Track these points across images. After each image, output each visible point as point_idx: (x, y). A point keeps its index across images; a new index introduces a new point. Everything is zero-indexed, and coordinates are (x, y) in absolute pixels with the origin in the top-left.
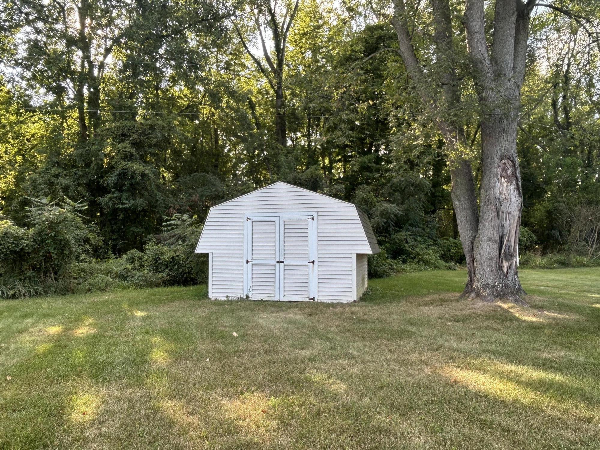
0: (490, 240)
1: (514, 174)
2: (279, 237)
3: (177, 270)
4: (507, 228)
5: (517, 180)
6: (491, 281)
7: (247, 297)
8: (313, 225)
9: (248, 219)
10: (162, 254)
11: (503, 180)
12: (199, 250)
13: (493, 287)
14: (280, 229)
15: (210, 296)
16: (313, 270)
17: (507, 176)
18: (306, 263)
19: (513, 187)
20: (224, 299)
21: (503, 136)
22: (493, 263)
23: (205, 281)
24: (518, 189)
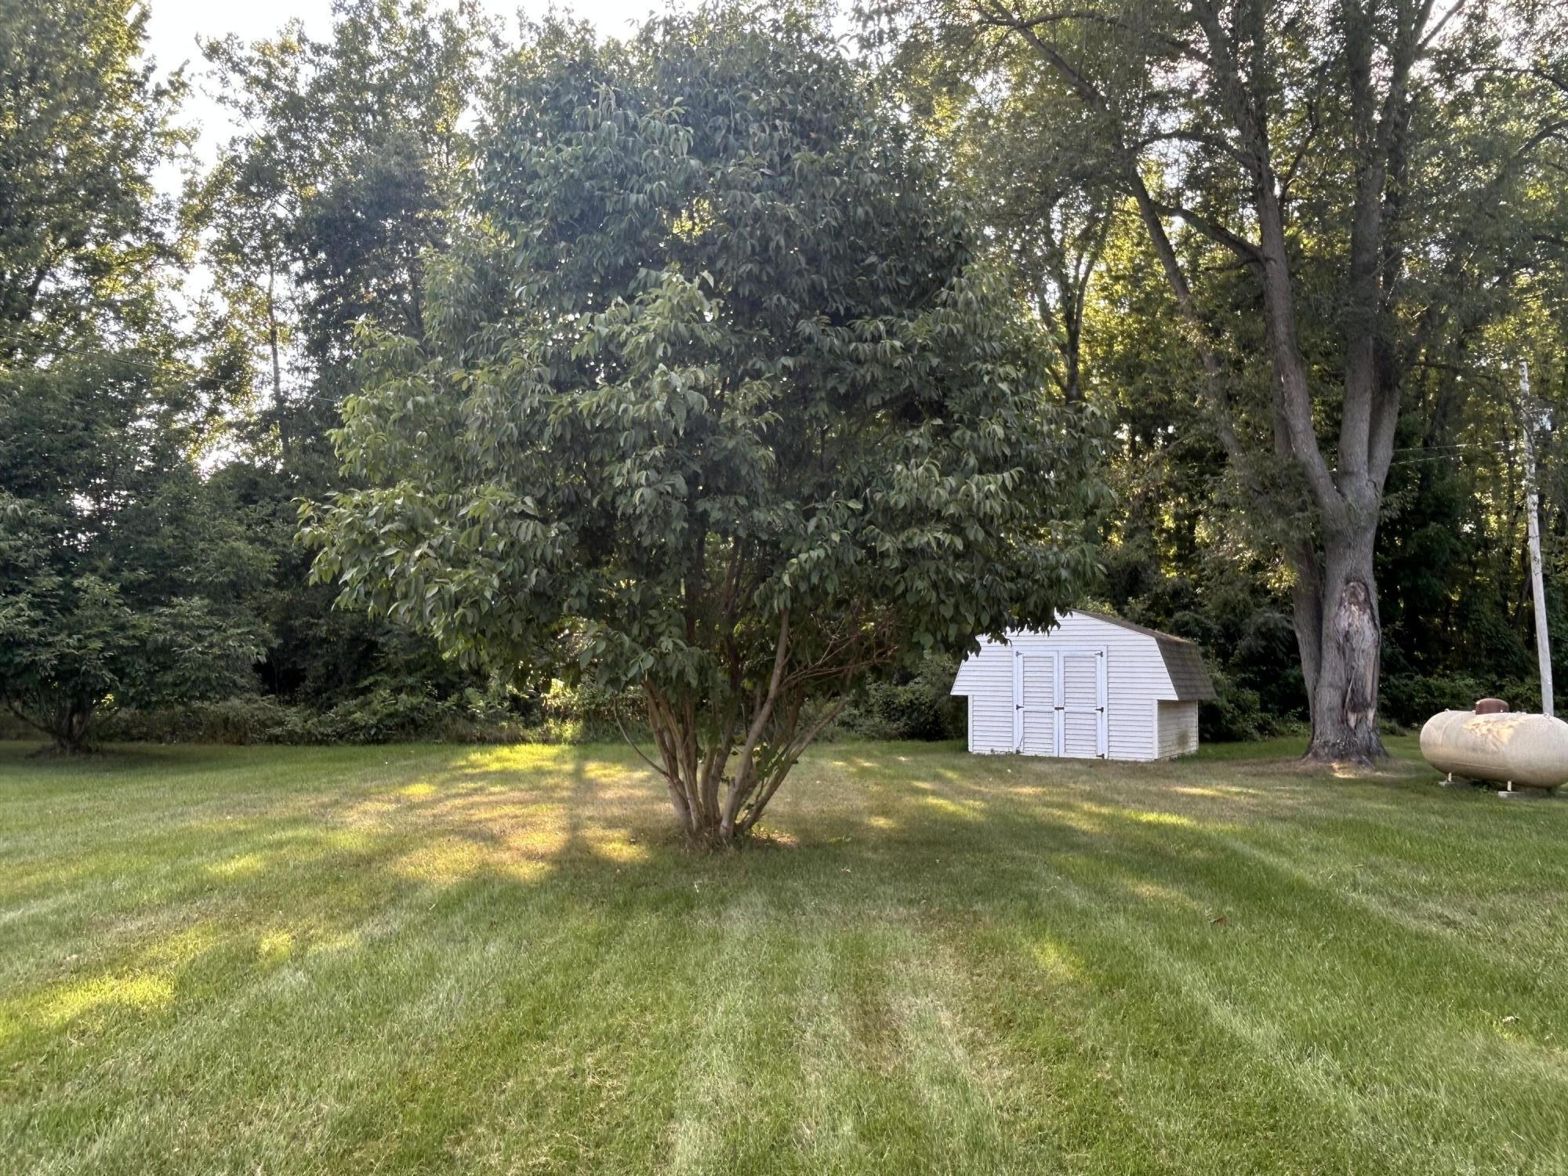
0: (1331, 685)
1: (1367, 600)
2: (1058, 678)
3: (917, 719)
4: (1362, 670)
5: (1371, 608)
6: (1331, 738)
7: (1018, 752)
8: (1101, 662)
9: (1018, 654)
10: (896, 695)
11: (1354, 608)
12: (956, 691)
13: (1334, 745)
14: (1058, 665)
15: (970, 749)
16: (1102, 721)
17: (1358, 603)
18: (1093, 710)
19: (1366, 617)
20: (988, 752)
21: (1349, 553)
22: (1336, 715)
23: (963, 733)
24: (1373, 619)
